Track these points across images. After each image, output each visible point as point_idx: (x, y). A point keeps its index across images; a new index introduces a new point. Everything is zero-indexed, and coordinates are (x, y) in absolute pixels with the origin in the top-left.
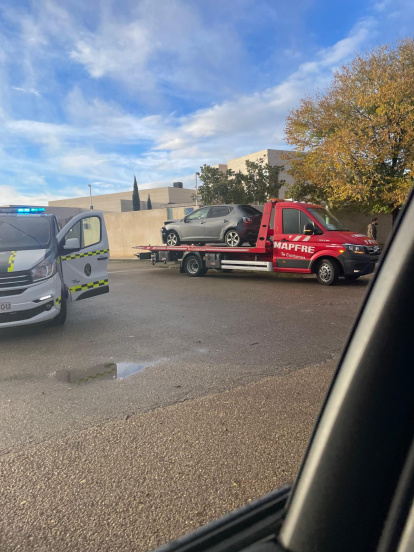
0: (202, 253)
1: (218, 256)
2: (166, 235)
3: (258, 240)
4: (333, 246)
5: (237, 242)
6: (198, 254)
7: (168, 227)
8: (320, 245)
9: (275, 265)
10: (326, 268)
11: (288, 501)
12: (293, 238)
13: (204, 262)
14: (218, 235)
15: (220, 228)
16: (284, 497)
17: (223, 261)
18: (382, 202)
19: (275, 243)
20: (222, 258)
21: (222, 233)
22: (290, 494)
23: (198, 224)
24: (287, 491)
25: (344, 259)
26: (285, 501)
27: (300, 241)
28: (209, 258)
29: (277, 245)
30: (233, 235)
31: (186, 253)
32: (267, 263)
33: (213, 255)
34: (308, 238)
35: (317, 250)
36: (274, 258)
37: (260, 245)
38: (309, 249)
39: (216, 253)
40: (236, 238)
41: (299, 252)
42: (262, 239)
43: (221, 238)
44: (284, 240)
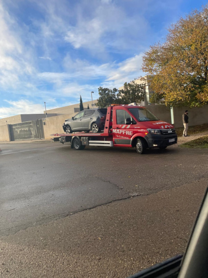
0: (80, 137)
1: (87, 138)
2: (66, 127)
3: (105, 128)
4: (142, 130)
5: (97, 130)
6: (78, 137)
7: (66, 123)
8: (135, 130)
9: (114, 143)
10: (139, 144)
11: (182, 262)
12: (122, 127)
13: (81, 142)
14: (88, 126)
15: (89, 122)
16: (179, 260)
17: (90, 141)
18: (196, 100)
19: (113, 130)
20: (89, 140)
21: (90, 125)
22: (182, 258)
23: (79, 121)
24: (181, 257)
25: (147, 138)
26: (180, 262)
27: (125, 128)
28: (83, 139)
29: (114, 131)
30: (95, 126)
31: (73, 137)
32: (110, 142)
33: (85, 138)
34: (129, 126)
35: (134, 133)
36: (114, 139)
37: (106, 131)
38: (129, 133)
39: (86, 136)
40: (97, 128)
41: (125, 135)
42: (107, 128)
43: (90, 128)
44: (118, 128)
